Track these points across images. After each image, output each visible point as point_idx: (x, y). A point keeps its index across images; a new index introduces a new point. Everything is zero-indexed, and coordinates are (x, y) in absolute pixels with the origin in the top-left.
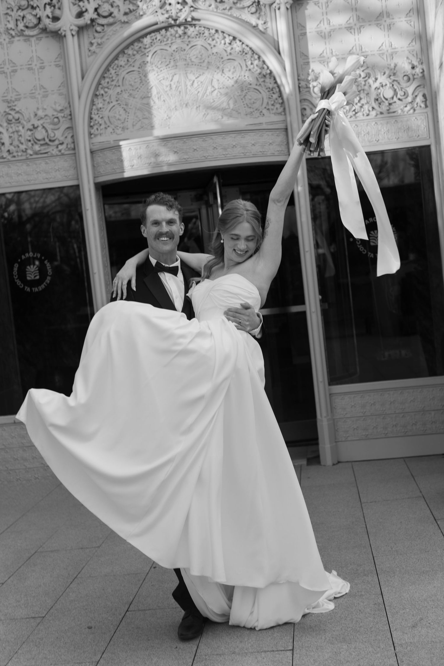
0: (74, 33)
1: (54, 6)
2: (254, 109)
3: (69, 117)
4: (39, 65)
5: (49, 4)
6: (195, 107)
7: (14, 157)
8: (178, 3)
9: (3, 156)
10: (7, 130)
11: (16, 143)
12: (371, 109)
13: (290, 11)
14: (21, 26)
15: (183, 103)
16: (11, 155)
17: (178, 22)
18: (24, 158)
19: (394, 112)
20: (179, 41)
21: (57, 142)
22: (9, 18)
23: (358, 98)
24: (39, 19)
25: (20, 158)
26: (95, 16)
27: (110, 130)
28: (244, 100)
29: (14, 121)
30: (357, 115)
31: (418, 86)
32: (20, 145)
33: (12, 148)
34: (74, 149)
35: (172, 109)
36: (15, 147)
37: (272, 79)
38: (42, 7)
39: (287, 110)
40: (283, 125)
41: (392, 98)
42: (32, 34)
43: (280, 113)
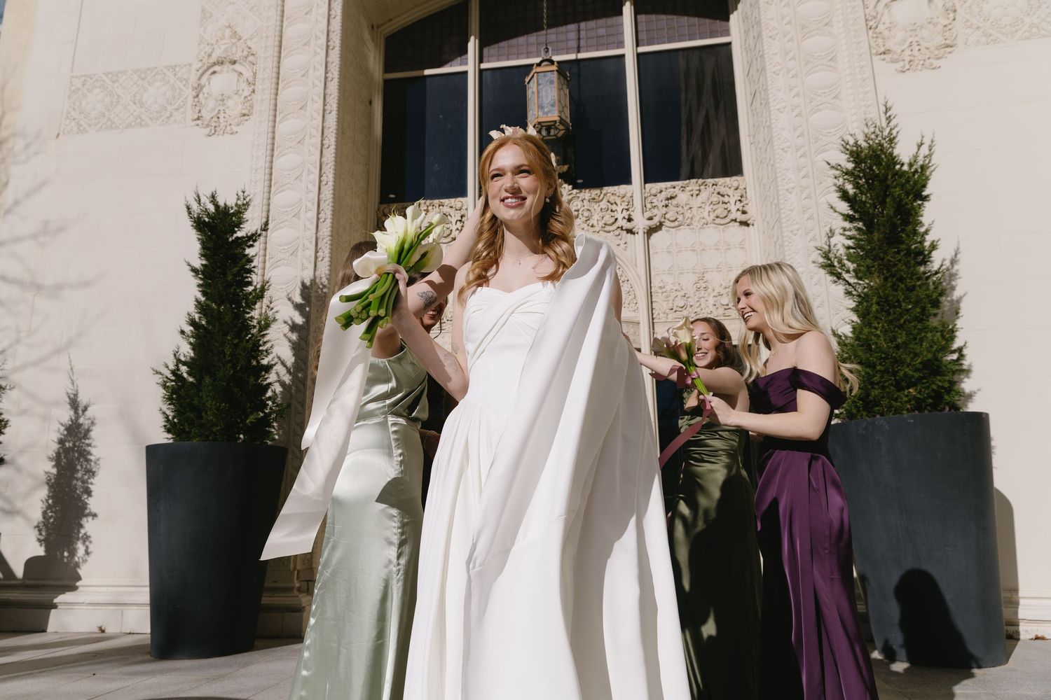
5: (460, 221)
13: (646, 235)
19: (728, 315)
23: (699, 303)
24: (451, 230)
37: (629, 286)
38: (454, 223)
39: (640, 309)
40: (636, 320)
41: (728, 305)
42: (444, 241)
43: (634, 311)
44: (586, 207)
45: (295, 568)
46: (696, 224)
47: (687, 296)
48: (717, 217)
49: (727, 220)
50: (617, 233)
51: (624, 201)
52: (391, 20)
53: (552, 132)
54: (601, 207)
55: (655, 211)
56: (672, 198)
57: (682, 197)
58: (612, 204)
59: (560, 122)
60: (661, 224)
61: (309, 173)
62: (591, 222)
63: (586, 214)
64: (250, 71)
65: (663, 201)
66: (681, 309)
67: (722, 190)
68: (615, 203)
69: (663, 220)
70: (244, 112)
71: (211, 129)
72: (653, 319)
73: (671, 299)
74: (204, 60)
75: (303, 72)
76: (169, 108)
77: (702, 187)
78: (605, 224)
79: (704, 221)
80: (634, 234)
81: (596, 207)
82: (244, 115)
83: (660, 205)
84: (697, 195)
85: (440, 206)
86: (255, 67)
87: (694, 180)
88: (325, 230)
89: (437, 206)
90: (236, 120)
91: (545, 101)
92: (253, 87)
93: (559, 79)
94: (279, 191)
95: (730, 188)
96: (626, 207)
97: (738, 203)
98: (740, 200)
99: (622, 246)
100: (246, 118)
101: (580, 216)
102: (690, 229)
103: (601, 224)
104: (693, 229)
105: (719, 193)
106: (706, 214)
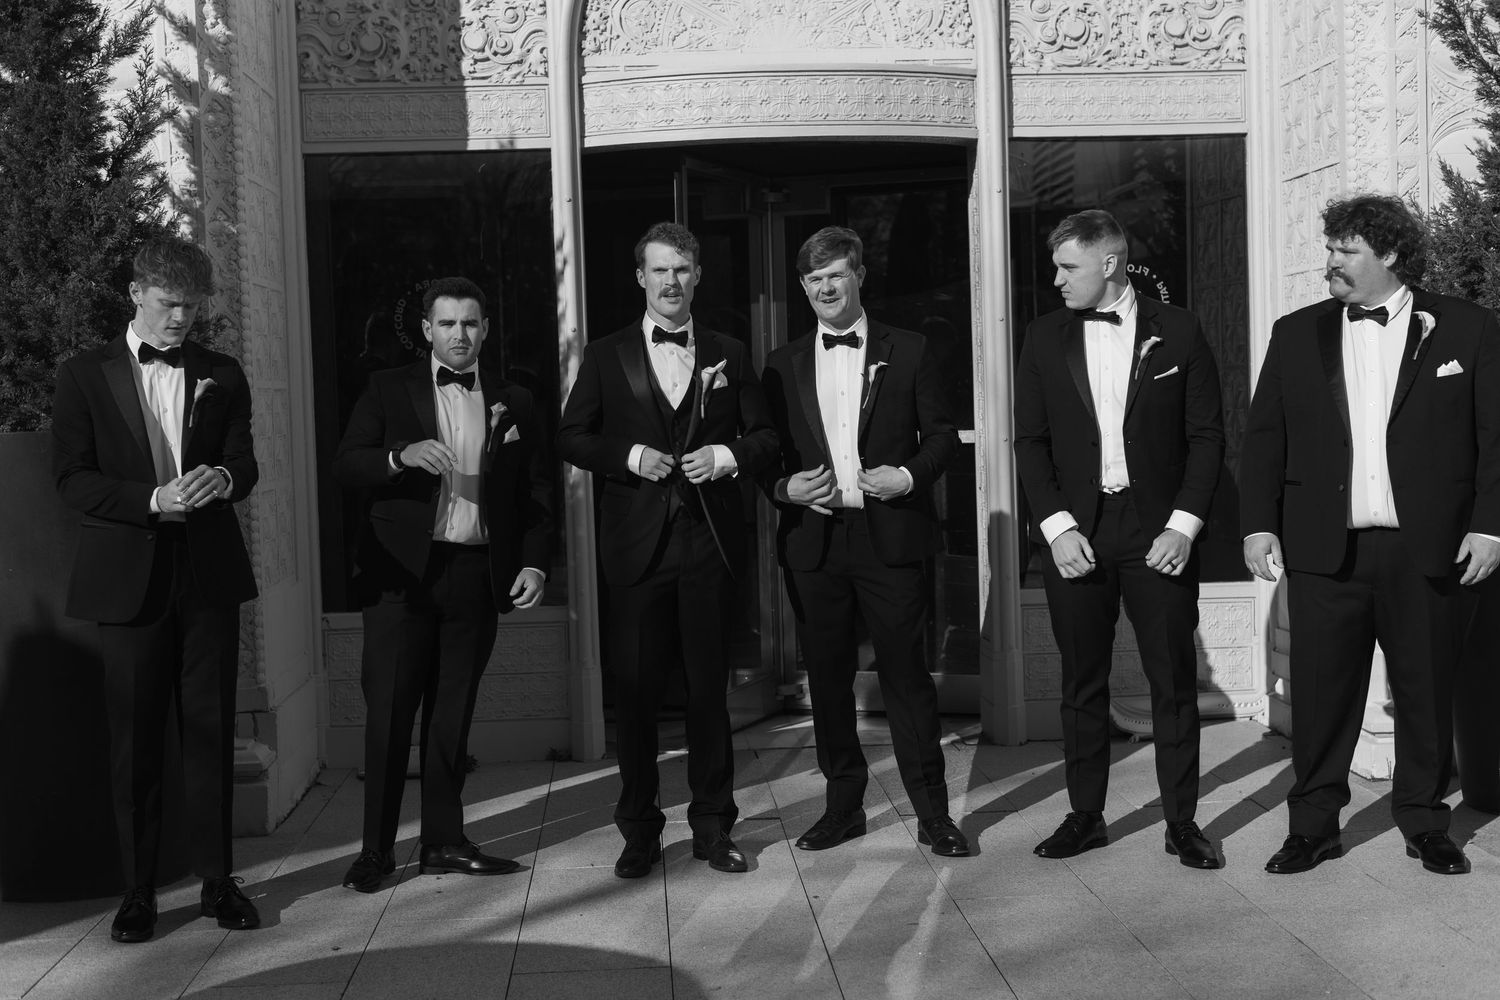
2: (914, 31)
3: (541, 10)
6: (798, 15)
7: (418, 80)
9: (394, 76)
10: (407, 24)
11: (423, 51)
12: (1140, 53)
15: (773, 5)
16: (411, 76)
18: (439, 84)
19: (1182, 64)
21: (509, 58)
23: (1116, 30)
25: (429, 84)
27: (619, 44)
28: (894, 11)
29: (422, 6)
30: (1112, 62)
31: (1232, 19)
32: (431, 57)
33: (415, 63)
34: (546, 75)
35: (751, 13)
36: (420, 60)
39: (980, 39)
40: (969, 67)
41: (1182, 36)
43: (967, 44)
47: (1090, 10)
66: (1074, 44)
72: (1010, 66)
73: (1052, 15)
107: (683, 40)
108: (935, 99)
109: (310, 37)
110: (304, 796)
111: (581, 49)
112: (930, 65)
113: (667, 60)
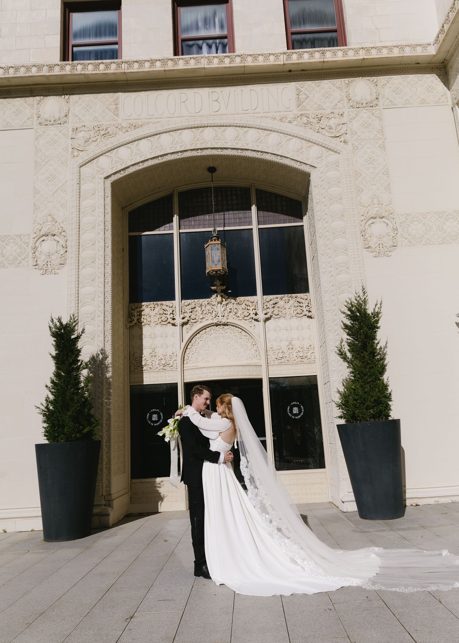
0: (181, 325)
1: (174, 314)
2: (249, 358)
3: (176, 356)
4: (165, 335)
5: (172, 313)
6: (226, 355)
8: (222, 316)
9: (148, 370)
10: (150, 360)
11: (153, 365)
12: (294, 360)
13: (264, 322)
14: (160, 320)
15: (221, 354)
16: (151, 370)
17: (221, 323)
18: (156, 371)
19: (303, 362)
20: (221, 330)
21: (170, 365)
22: (156, 317)
23: (289, 356)
24: (168, 319)
25: (154, 371)
26: (189, 319)
27: (191, 362)
28: (245, 354)
29: (153, 356)
30: (289, 362)
31: (312, 353)
32: (155, 366)
33: (152, 367)
34: (177, 368)
37: (256, 346)
38: (169, 314)
39: (262, 358)
40: (260, 364)
41: (302, 357)
42: (164, 324)
43: (259, 360)
44: (235, 307)
45: (102, 495)
46: (288, 316)
47: (284, 352)
48: (297, 313)
49: (302, 315)
50: (250, 321)
51: (253, 305)
52: (132, 204)
53: (218, 272)
54: (242, 307)
55: (268, 310)
56: (276, 303)
57: (281, 303)
58: (248, 306)
59: (223, 270)
60: (271, 316)
61: (99, 297)
62: (238, 315)
63: (235, 311)
64: (64, 240)
65: (272, 305)
66: (281, 359)
67: (300, 300)
68: (249, 305)
69: (272, 315)
70: (61, 262)
71: (44, 271)
72: (268, 363)
73: (276, 353)
74: (37, 233)
75: (93, 243)
76: (19, 258)
77: (290, 298)
78: (244, 316)
79: (291, 315)
80: (258, 321)
81: (240, 307)
82: (62, 264)
83: (271, 307)
84: (288, 302)
85: (161, 305)
86: (66, 238)
87: (287, 295)
88: (108, 326)
89: (160, 305)
90: (57, 267)
91: (215, 259)
92: (65, 249)
93: (221, 247)
94: (83, 306)
95: (303, 299)
96: (254, 308)
97: (307, 307)
98: (308, 306)
99: (253, 327)
100: (63, 266)
101: (232, 312)
102: (285, 319)
103: (242, 316)
104: (286, 319)
105: (298, 302)
106: (292, 312)
107: (203, 361)
108: (253, 371)
109: (132, 363)
110: (122, 519)
111: (183, 363)
112: (253, 364)
113: (201, 365)
